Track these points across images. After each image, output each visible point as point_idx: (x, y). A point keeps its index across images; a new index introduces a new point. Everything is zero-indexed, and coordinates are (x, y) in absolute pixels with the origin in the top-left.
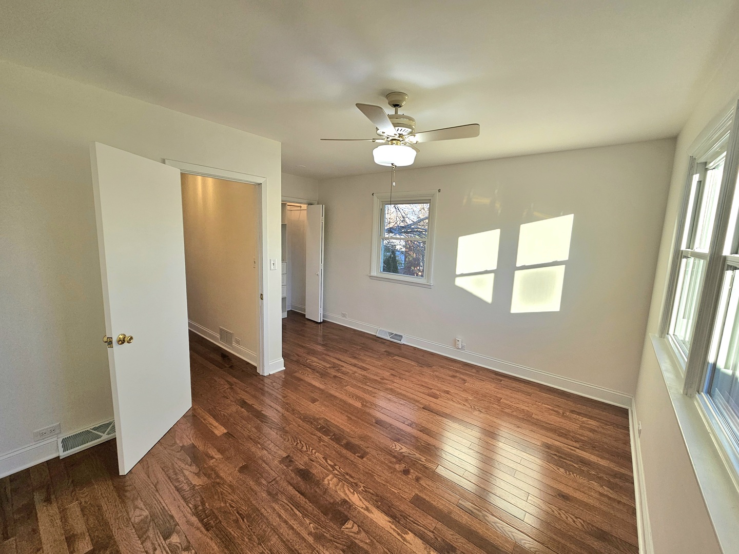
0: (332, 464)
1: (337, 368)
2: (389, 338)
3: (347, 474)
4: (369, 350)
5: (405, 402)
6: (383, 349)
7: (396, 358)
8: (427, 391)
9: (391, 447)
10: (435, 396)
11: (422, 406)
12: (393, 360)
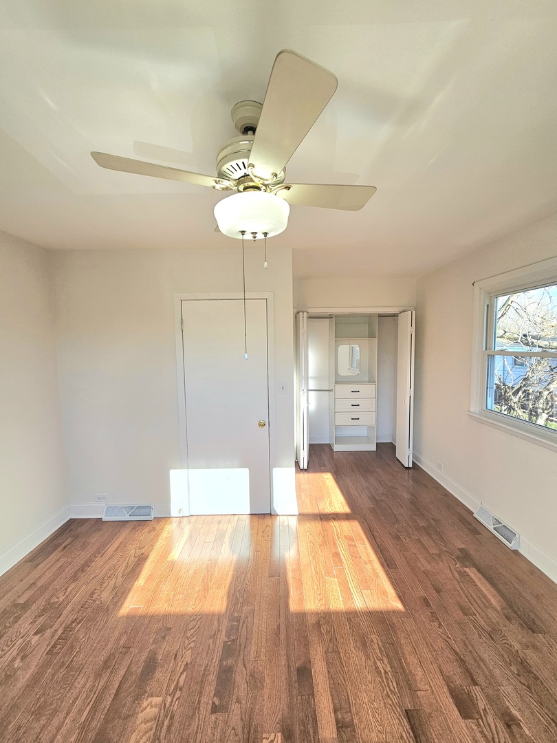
0: (181, 683)
1: (353, 543)
2: (491, 528)
3: (172, 718)
4: (435, 537)
5: (389, 668)
6: (459, 541)
7: (472, 572)
8: (459, 680)
9: (264, 736)
10: (465, 707)
11: (409, 706)
12: (459, 572)
